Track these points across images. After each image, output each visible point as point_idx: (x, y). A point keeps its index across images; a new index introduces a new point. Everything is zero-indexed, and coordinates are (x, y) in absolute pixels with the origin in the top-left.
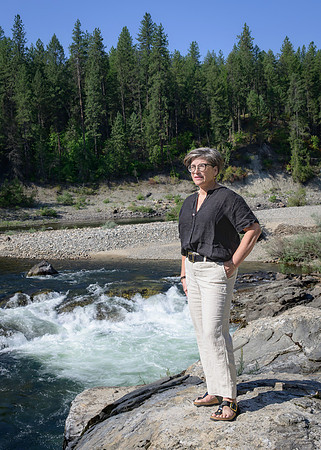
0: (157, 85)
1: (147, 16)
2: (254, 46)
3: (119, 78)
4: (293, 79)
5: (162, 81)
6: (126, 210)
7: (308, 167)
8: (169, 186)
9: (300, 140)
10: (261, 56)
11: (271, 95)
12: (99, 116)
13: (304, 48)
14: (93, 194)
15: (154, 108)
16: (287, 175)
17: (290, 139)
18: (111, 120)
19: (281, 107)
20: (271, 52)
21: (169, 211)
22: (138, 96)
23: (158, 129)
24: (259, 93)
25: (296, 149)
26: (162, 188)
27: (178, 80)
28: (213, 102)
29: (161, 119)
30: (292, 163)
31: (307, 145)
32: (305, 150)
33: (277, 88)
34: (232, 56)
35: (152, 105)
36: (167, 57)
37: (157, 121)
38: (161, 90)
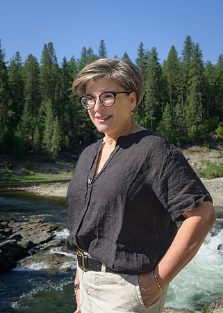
0: (194, 84)
1: (189, 38)
3: (168, 80)
5: (198, 82)
8: (202, 154)
12: (154, 105)
15: (192, 100)
18: (162, 108)
21: (202, 171)
22: (181, 92)
23: (195, 114)
26: (197, 155)
27: (210, 81)
29: (197, 107)
35: (191, 98)
36: (202, 65)
37: (194, 109)
38: (197, 88)
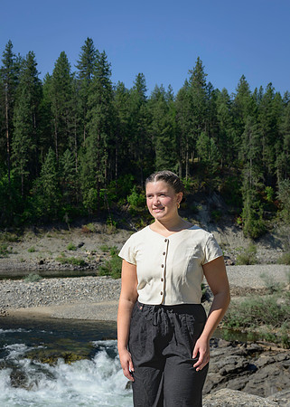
0: (96, 120)
1: (89, 42)
2: (207, 83)
3: (53, 109)
4: (248, 122)
5: (102, 115)
6: (54, 261)
7: (261, 221)
8: (104, 236)
9: (253, 191)
10: (214, 94)
11: (223, 139)
12: (28, 150)
13: (261, 89)
14: (17, 241)
15: (92, 146)
16: (237, 229)
17: (242, 189)
18: (41, 156)
19: (234, 153)
20: (225, 91)
21: (103, 265)
22: (75, 131)
23: (95, 169)
24: (210, 135)
25: (248, 200)
26: (96, 238)
27: (121, 116)
28: (158, 143)
29: (99, 158)
30: (243, 216)
31: (260, 197)
32: (258, 203)
33: (231, 131)
34: (182, 92)
35: (90, 141)
36: (109, 89)
37: (95, 160)
38: (100, 126)
